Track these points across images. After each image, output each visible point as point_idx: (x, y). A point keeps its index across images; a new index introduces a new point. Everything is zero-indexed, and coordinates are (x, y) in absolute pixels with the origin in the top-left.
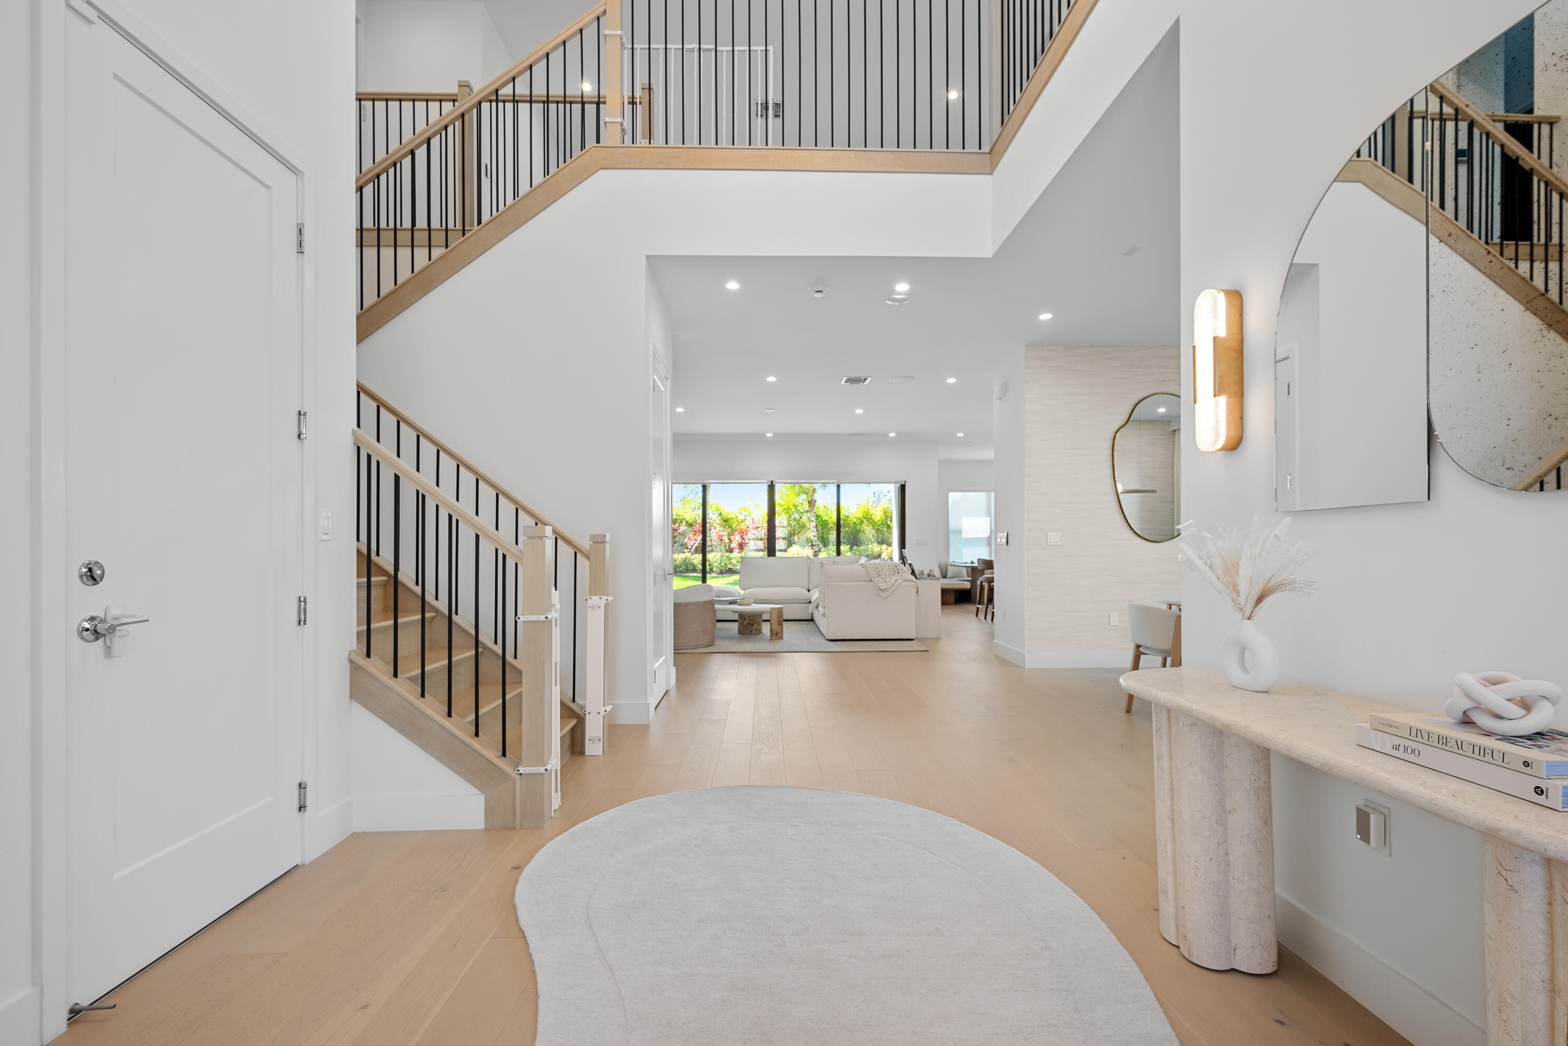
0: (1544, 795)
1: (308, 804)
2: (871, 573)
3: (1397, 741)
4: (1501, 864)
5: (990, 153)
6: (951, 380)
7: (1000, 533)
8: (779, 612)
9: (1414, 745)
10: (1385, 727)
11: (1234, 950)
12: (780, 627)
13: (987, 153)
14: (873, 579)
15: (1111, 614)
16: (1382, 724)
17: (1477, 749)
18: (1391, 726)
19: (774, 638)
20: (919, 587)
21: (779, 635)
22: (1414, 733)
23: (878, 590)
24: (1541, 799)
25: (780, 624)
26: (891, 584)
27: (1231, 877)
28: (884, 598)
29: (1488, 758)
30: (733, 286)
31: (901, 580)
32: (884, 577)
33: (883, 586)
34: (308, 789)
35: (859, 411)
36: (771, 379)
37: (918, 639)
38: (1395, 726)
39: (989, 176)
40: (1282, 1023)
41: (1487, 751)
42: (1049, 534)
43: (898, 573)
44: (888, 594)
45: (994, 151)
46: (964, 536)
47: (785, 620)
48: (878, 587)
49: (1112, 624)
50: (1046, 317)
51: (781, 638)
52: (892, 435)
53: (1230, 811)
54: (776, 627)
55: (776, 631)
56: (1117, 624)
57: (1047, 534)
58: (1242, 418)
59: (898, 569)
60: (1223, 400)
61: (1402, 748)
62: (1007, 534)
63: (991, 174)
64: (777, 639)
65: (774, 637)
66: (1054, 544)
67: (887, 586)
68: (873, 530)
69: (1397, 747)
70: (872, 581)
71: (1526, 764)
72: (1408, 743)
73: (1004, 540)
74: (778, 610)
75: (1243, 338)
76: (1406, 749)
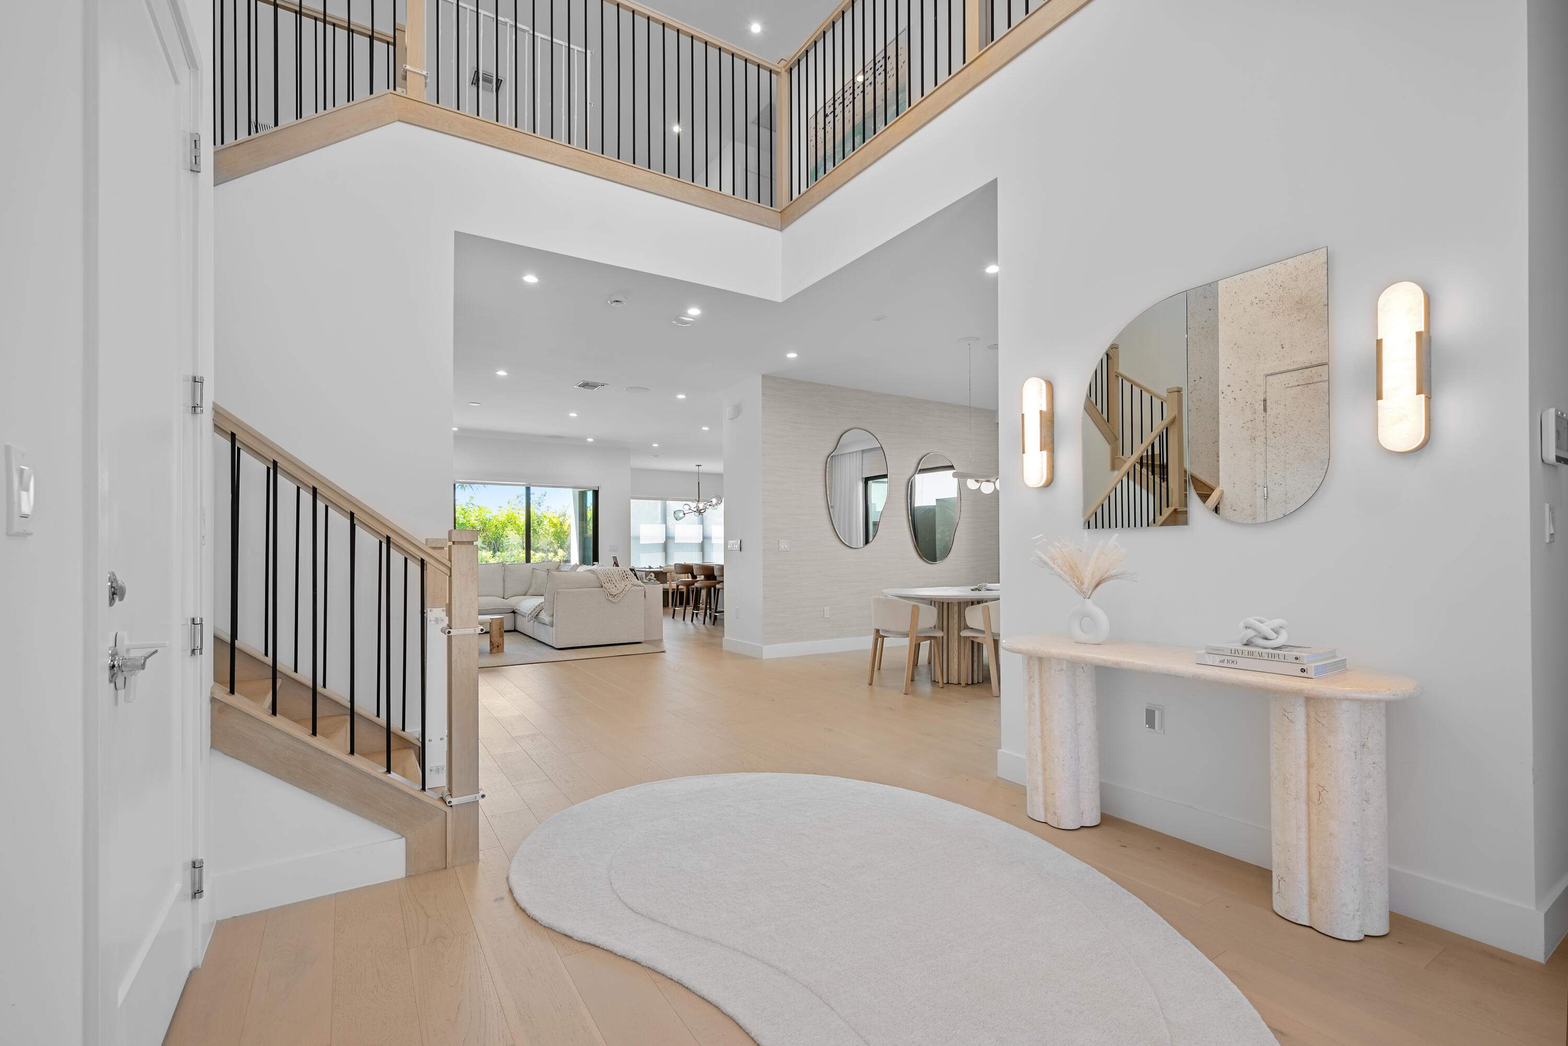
0: (1306, 672)
1: (205, 888)
2: (601, 579)
3: (1223, 658)
4: (1285, 710)
5: (780, 212)
6: (681, 397)
7: (731, 540)
8: (501, 622)
9: (1233, 658)
10: (1213, 651)
11: (1082, 814)
12: (501, 639)
13: (778, 212)
14: (604, 585)
15: (825, 608)
16: (1214, 650)
17: (1270, 655)
18: (1219, 650)
19: (495, 652)
20: (647, 592)
21: (500, 647)
22: (1233, 652)
23: (609, 595)
24: (1304, 674)
25: (502, 636)
26: (621, 590)
27: (1080, 767)
28: (615, 603)
29: (1277, 658)
30: (531, 279)
31: (631, 586)
32: (615, 582)
33: (614, 591)
34: (204, 868)
35: (573, 415)
36: (502, 373)
37: (646, 642)
38: (1221, 650)
39: (778, 232)
40: (1125, 846)
41: (1276, 655)
42: (780, 541)
43: (627, 578)
44: (619, 599)
45: (785, 212)
46: (642, 542)
47: (505, 631)
48: (609, 592)
49: (826, 617)
50: (792, 355)
51: (502, 651)
52: (590, 440)
53: (1079, 724)
54: (496, 639)
55: (497, 644)
56: (829, 617)
57: (779, 541)
58: (1053, 467)
59: (626, 575)
60: (1045, 453)
61: (1226, 661)
62: (741, 541)
63: (781, 230)
64: (498, 652)
65: (494, 650)
66: (785, 550)
67: (619, 592)
68: (517, 536)
69: (1223, 661)
70: (602, 587)
71: (1297, 658)
72: (1229, 658)
73: (737, 547)
74: (500, 621)
75: (1053, 413)
76: (1228, 661)
